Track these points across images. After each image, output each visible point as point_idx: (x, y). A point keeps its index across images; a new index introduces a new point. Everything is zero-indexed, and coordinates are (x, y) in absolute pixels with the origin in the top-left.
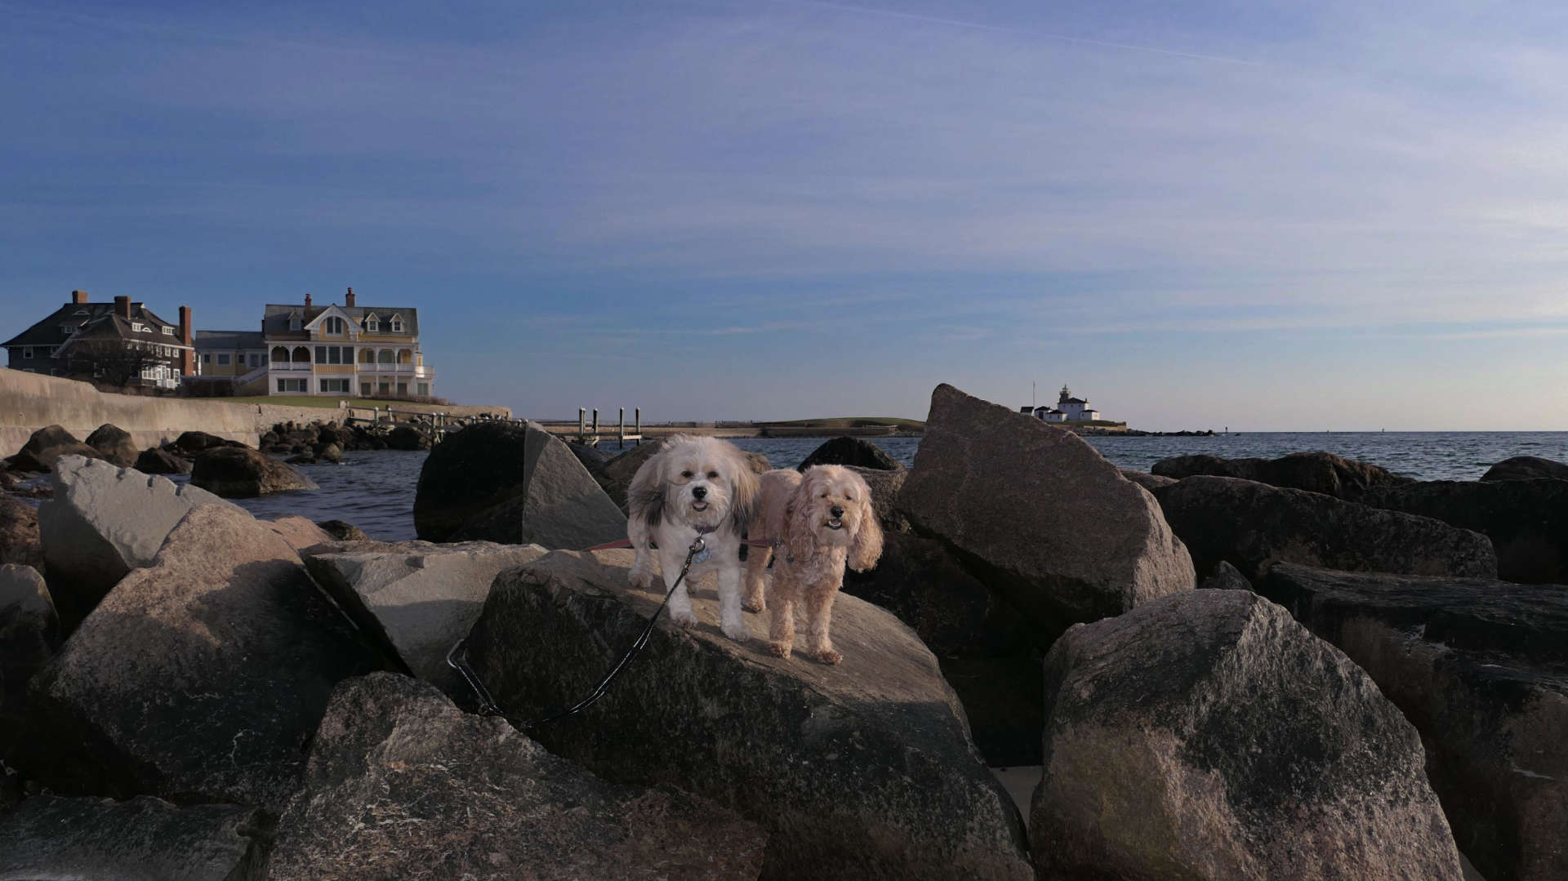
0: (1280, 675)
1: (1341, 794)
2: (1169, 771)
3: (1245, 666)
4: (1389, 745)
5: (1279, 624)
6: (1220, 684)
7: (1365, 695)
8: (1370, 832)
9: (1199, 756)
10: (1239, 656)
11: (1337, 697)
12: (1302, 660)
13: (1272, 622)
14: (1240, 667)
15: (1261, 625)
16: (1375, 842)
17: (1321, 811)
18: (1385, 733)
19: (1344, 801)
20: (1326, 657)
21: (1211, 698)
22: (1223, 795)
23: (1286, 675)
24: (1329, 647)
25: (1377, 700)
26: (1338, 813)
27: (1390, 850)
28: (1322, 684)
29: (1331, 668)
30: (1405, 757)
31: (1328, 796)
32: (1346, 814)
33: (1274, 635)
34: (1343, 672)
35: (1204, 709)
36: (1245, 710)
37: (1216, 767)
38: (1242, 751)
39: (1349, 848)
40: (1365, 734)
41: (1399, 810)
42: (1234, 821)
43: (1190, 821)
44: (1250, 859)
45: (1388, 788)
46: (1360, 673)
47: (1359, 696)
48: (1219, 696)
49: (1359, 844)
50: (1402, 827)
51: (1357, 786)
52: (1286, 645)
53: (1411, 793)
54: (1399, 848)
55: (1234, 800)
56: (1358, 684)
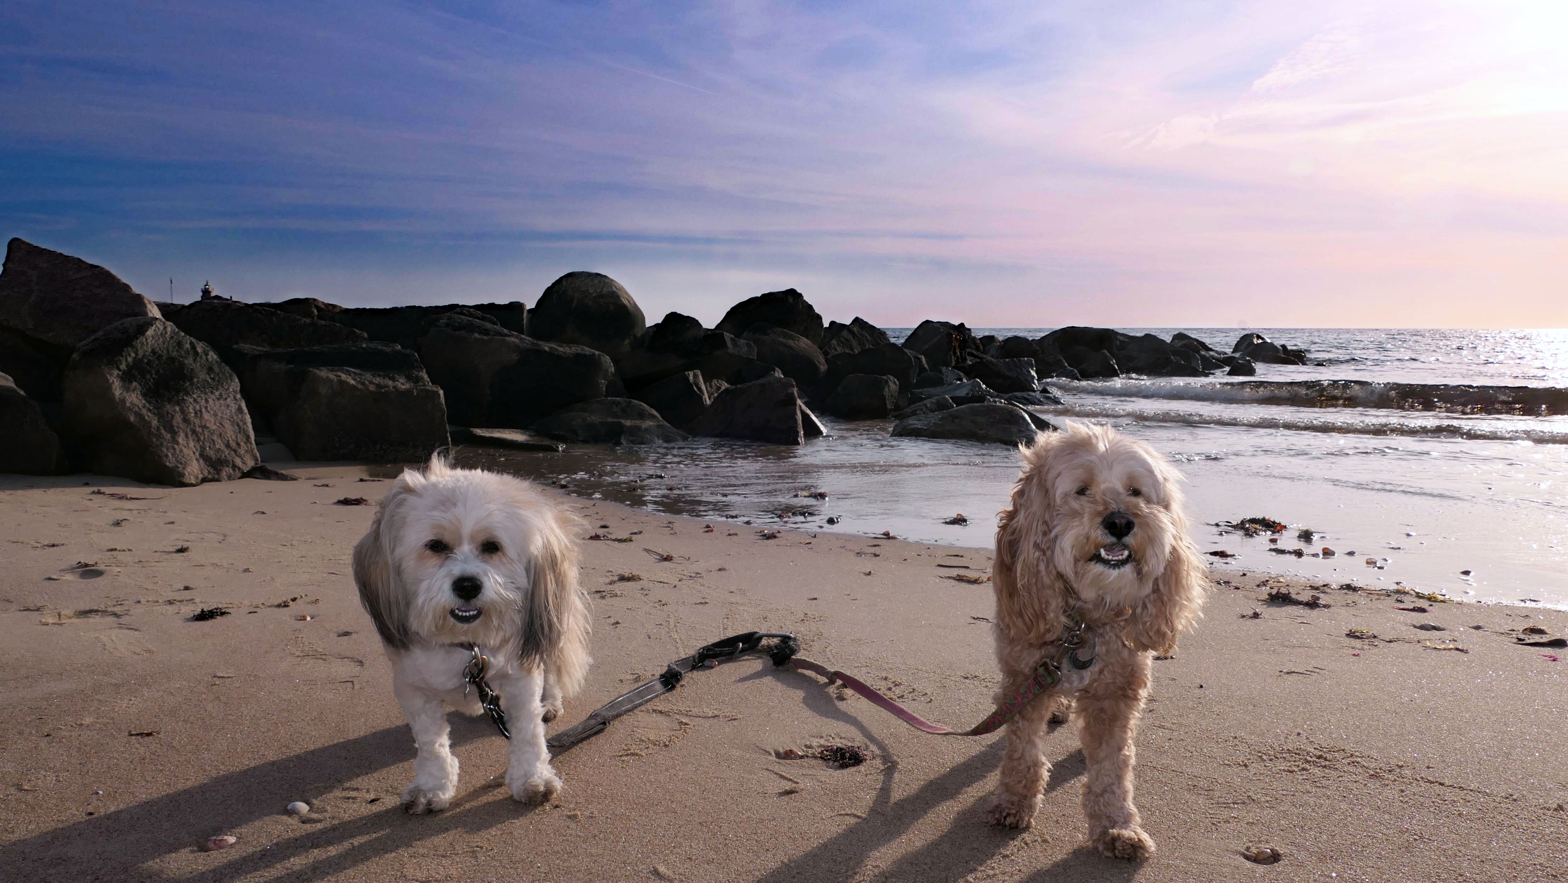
0: (168, 349)
1: (193, 394)
2: (113, 382)
3: (150, 344)
4: (220, 378)
5: (169, 329)
6: (137, 349)
7: (210, 360)
8: (206, 408)
9: (127, 378)
10: (146, 339)
11: (196, 359)
12: (180, 344)
13: (165, 328)
14: (147, 344)
15: (159, 329)
16: (208, 412)
17: (183, 399)
18: (218, 374)
19: (195, 396)
20: (191, 343)
21: (133, 355)
22: (139, 392)
23: (171, 349)
24: (194, 340)
25: (217, 362)
26: (191, 400)
27: (215, 415)
28: (189, 354)
29: (193, 347)
30: (227, 383)
31: (187, 393)
32: (195, 400)
33: (166, 333)
34: (199, 350)
35: (130, 359)
36: (149, 362)
37: (135, 381)
38: (148, 376)
39: (196, 413)
40: (208, 374)
41: (222, 402)
42: (144, 401)
43: (123, 401)
44: (149, 414)
45: (217, 393)
46: (208, 351)
47: (207, 360)
48: (137, 354)
49: (201, 411)
50: (223, 408)
51: (202, 391)
52: (172, 338)
53: (229, 396)
54: (220, 415)
55: (144, 395)
56: (207, 355)
